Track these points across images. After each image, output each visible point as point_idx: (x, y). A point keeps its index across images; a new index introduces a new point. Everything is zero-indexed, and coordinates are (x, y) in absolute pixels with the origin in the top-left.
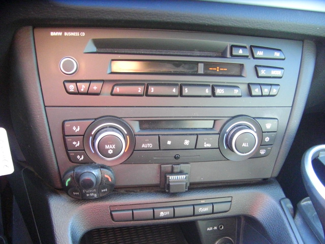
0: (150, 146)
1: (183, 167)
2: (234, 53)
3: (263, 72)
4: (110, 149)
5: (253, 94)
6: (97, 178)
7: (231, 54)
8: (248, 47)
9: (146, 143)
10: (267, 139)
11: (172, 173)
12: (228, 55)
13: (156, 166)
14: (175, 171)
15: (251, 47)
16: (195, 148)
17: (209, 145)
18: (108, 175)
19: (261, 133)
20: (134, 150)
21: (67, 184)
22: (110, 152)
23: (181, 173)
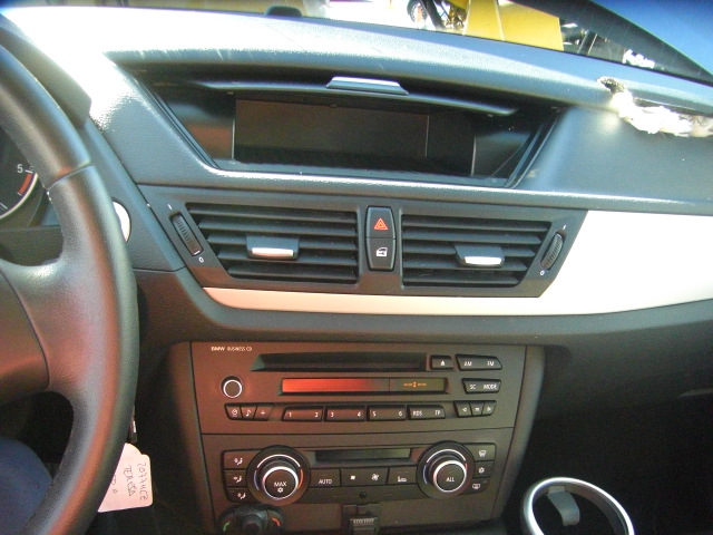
0: (329, 481)
1: (370, 507)
2: (434, 366)
3: (472, 387)
4: (280, 486)
5: (460, 414)
6: (263, 522)
7: (431, 367)
8: (453, 356)
9: (323, 478)
10: (481, 470)
11: (357, 515)
12: (428, 368)
13: (337, 506)
14: (361, 512)
15: (457, 356)
16: (386, 484)
17: (404, 480)
18: (276, 518)
19: (472, 463)
20: (309, 487)
21: (224, 529)
22: (280, 490)
23: (368, 515)
